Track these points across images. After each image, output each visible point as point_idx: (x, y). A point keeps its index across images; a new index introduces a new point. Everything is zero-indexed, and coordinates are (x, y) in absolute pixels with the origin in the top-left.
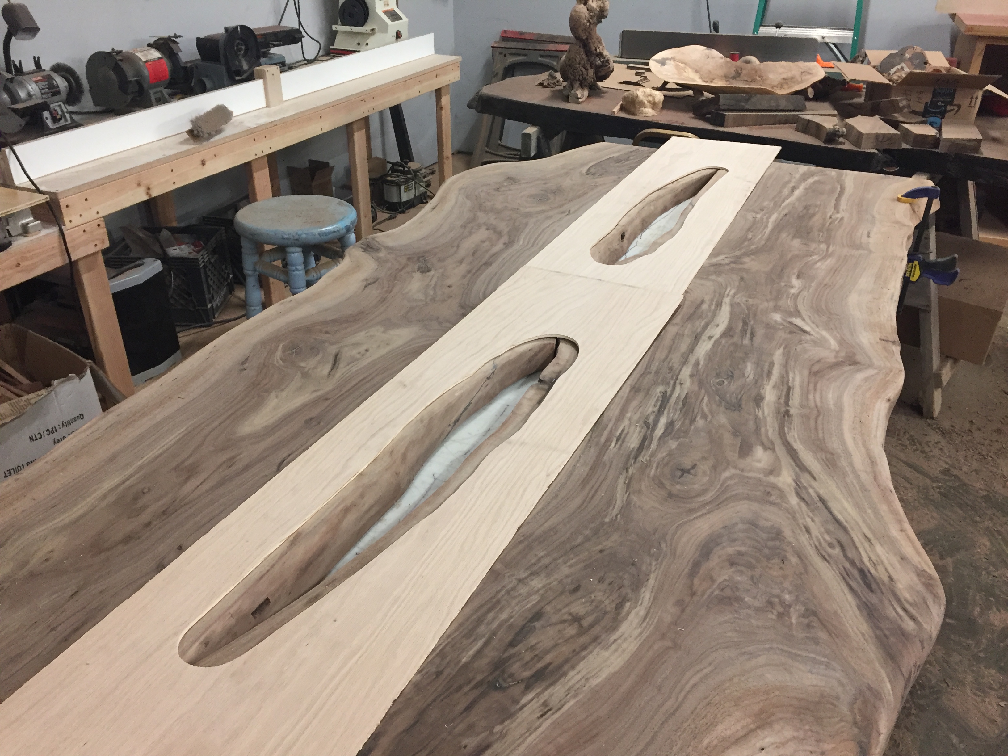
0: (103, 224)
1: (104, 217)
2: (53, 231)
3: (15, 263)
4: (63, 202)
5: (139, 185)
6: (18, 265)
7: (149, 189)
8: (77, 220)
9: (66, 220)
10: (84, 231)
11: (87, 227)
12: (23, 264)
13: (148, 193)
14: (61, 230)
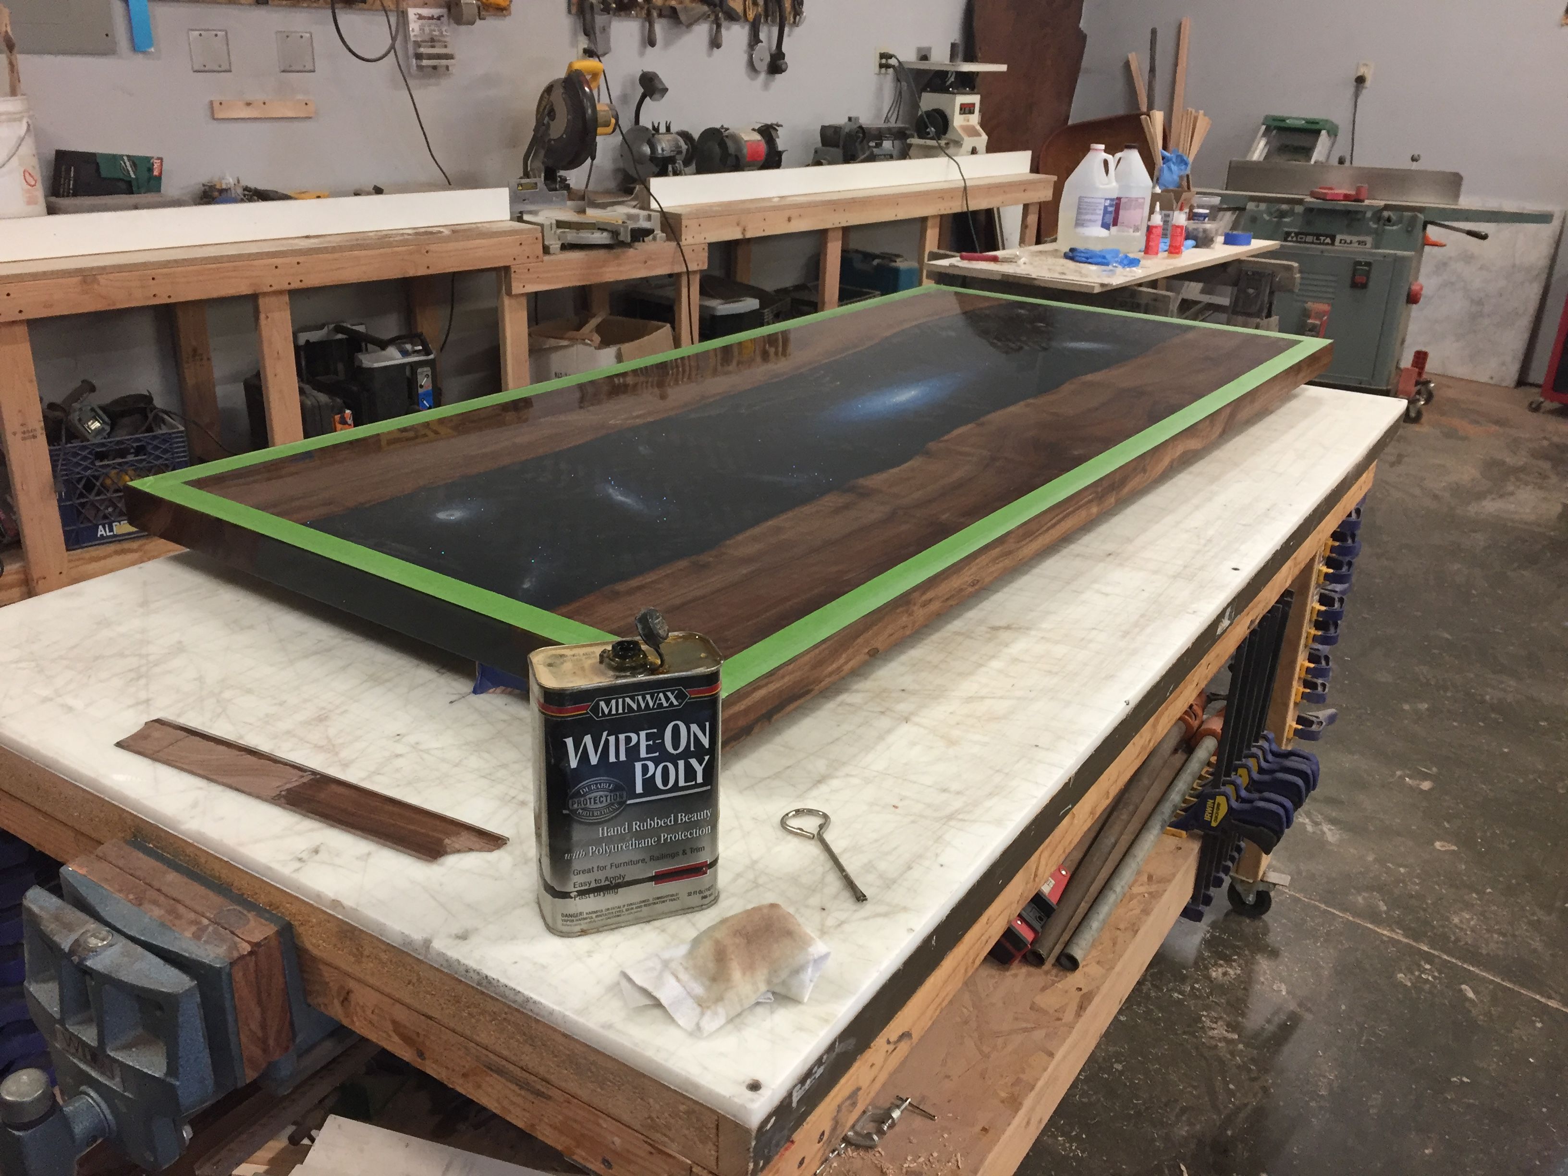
0: (706, 248)
1: (710, 244)
2: (674, 244)
3: (644, 260)
4: (684, 223)
5: (738, 225)
6: (646, 262)
7: (745, 230)
8: (690, 240)
9: (683, 238)
10: (694, 251)
11: (694, 247)
13: (743, 233)
14: (678, 244)
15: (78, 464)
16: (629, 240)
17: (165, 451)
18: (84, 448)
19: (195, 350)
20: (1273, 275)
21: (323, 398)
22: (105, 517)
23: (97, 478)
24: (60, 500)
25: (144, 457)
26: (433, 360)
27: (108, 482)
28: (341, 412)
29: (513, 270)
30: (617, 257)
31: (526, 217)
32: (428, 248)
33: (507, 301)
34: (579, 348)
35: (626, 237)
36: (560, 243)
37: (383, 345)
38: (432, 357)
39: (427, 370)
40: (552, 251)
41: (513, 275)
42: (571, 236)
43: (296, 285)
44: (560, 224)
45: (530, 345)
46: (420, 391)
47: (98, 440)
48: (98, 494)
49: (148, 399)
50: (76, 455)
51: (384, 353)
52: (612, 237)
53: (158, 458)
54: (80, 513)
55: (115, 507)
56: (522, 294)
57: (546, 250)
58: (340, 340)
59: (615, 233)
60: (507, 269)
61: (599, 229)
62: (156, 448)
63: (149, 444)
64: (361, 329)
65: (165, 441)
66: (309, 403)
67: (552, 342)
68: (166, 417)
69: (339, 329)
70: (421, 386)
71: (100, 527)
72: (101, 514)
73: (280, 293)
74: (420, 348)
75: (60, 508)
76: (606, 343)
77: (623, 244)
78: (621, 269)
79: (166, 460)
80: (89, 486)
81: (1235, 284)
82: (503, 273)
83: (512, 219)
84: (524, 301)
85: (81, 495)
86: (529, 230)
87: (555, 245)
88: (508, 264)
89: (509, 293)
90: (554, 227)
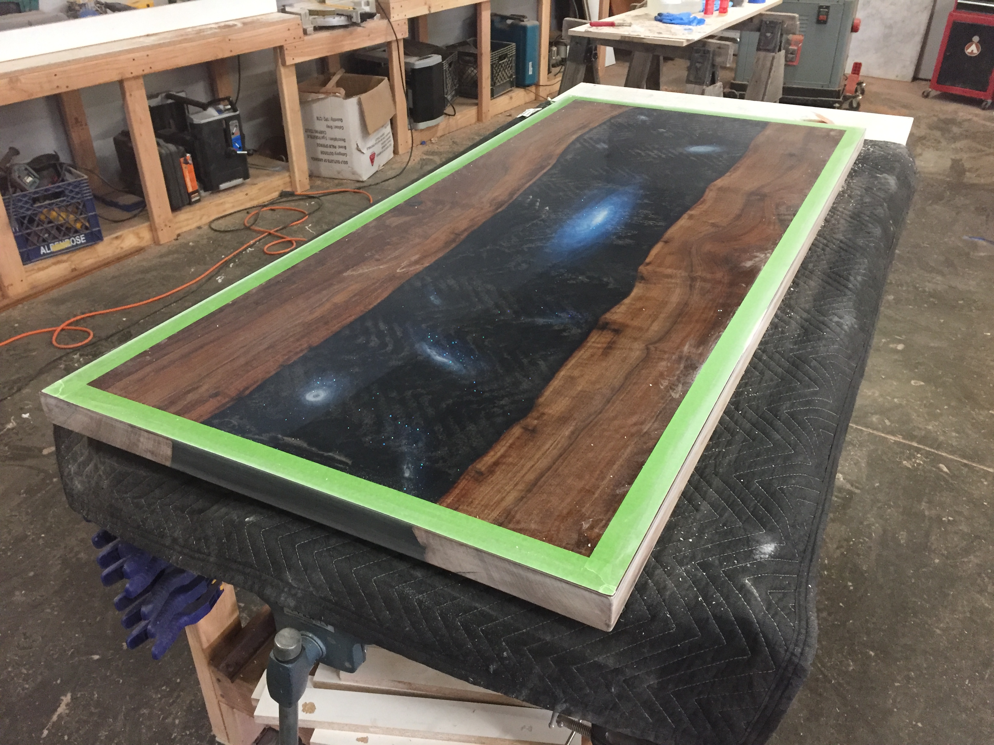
0: (407, 22)
1: (408, 19)
2: (386, 21)
4: (391, 5)
5: (425, 4)
6: (369, 35)
7: (430, 7)
8: (396, 17)
9: (392, 15)
10: (399, 25)
12: (371, 36)
13: (429, 10)
14: (389, 21)
15: (22, 207)
16: (359, 21)
17: (78, 193)
18: (25, 196)
19: (76, 119)
20: (782, 23)
21: (172, 147)
22: (44, 241)
23: (36, 215)
24: (14, 233)
25: (65, 198)
26: (239, 115)
27: (42, 217)
28: (184, 156)
29: (285, 49)
30: (351, 34)
31: (287, 9)
32: (230, 37)
33: (283, 70)
34: (332, 100)
35: (357, 19)
36: (313, 26)
37: (204, 107)
38: (238, 113)
39: (235, 122)
40: (308, 33)
41: (286, 52)
42: (321, 21)
43: (147, 71)
44: (312, 13)
45: (300, 99)
46: (233, 137)
47: (32, 190)
48: (38, 226)
49: (55, 157)
50: (20, 201)
51: (205, 112)
52: (348, 20)
53: (73, 198)
54: (27, 240)
55: (50, 234)
56: (292, 65)
57: (305, 32)
58: (171, 104)
59: (349, 17)
60: (281, 47)
61: (338, 14)
62: (71, 191)
63: (66, 189)
64: (182, 95)
65: (76, 187)
66: (163, 151)
67: (313, 96)
68: (71, 169)
69: (169, 96)
70: (233, 134)
71: (42, 248)
72: (41, 239)
73: (136, 78)
74: (229, 107)
75: (16, 238)
76: (348, 95)
77: (355, 24)
78: (354, 41)
79: (79, 199)
80: (31, 221)
81: (759, 30)
82: (279, 51)
83: (279, 11)
84: (293, 69)
85: (27, 228)
86: (294, 19)
87: (310, 29)
88: (281, 44)
89: (284, 64)
90: (308, 14)
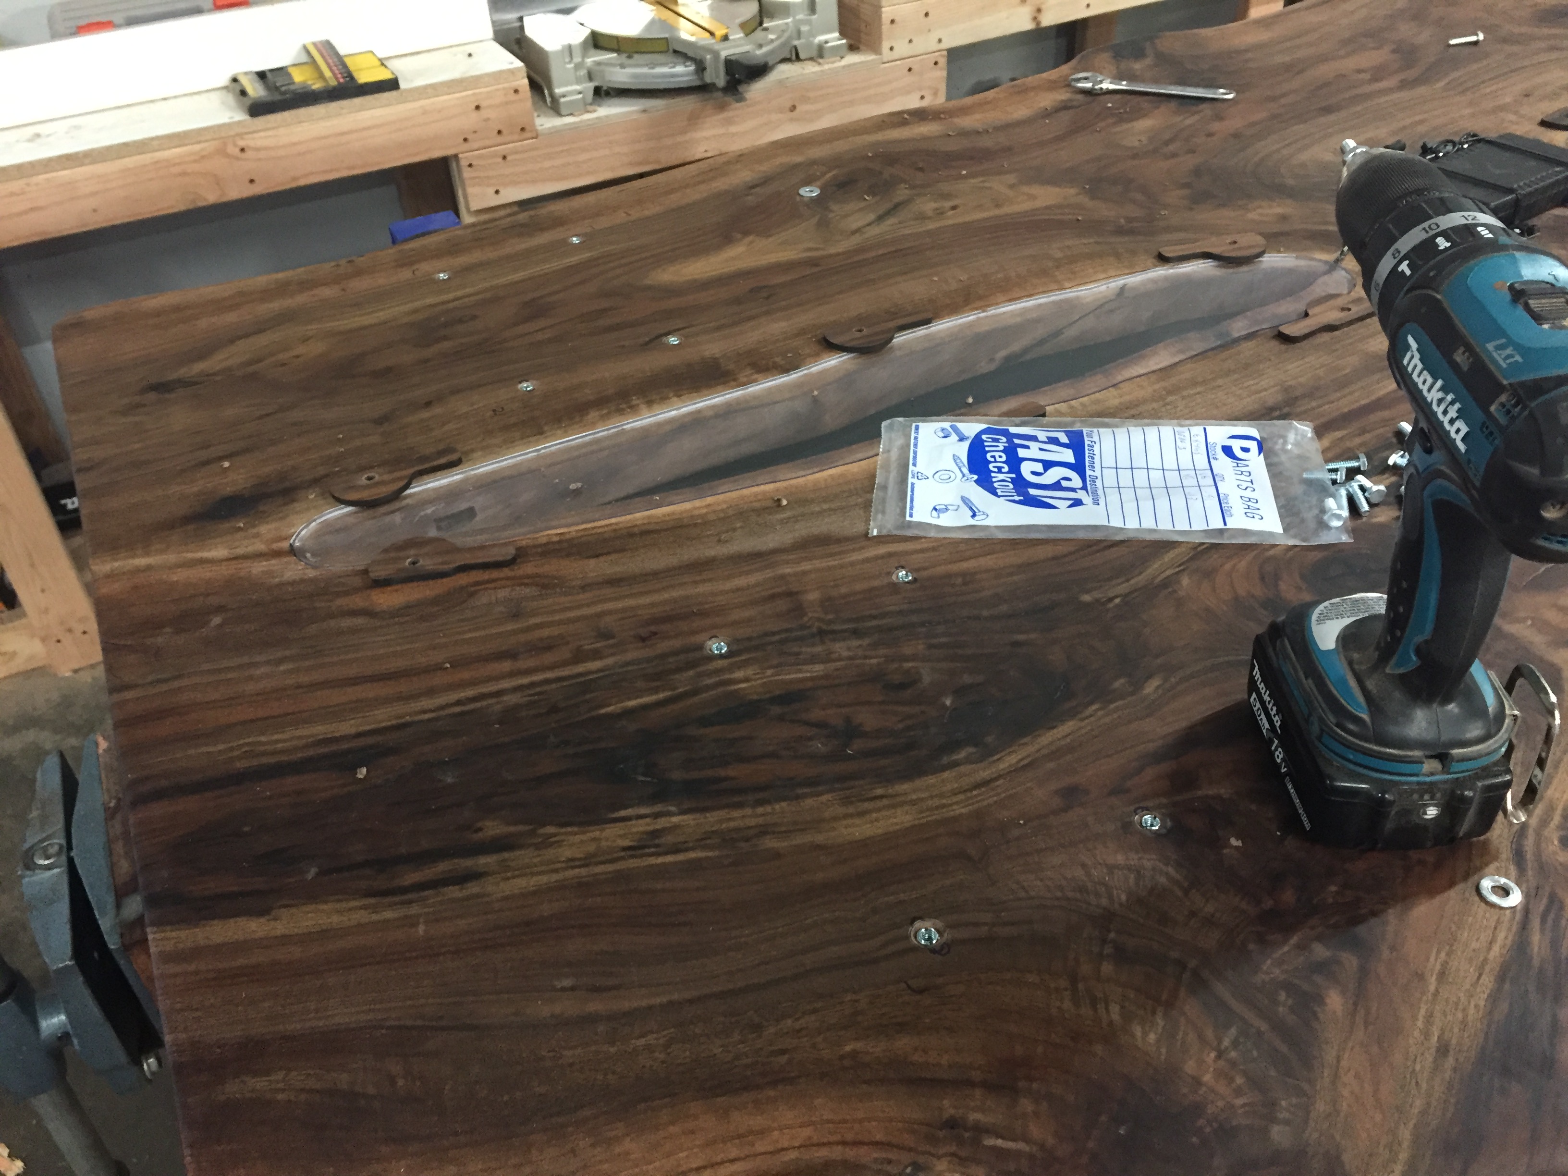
0: (943, 62)
3: (789, 104)
4: (887, 14)
6: (793, 108)
7: (1039, 11)
9: (886, 45)
10: (910, 70)
11: (916, 63)
12: (801, 108)
16: (723, 81)
29: (464, 163)
32: (242, 143)
35: (717, 75)
40: (565, 108)
41: (457, 175)
44: (598, 43)
52: (696, 73)
59: (699, 66)
60: (456, 160)
61: (677, 54)
87: (576, 94)
88: (451, 152)
90: (582, 49)
